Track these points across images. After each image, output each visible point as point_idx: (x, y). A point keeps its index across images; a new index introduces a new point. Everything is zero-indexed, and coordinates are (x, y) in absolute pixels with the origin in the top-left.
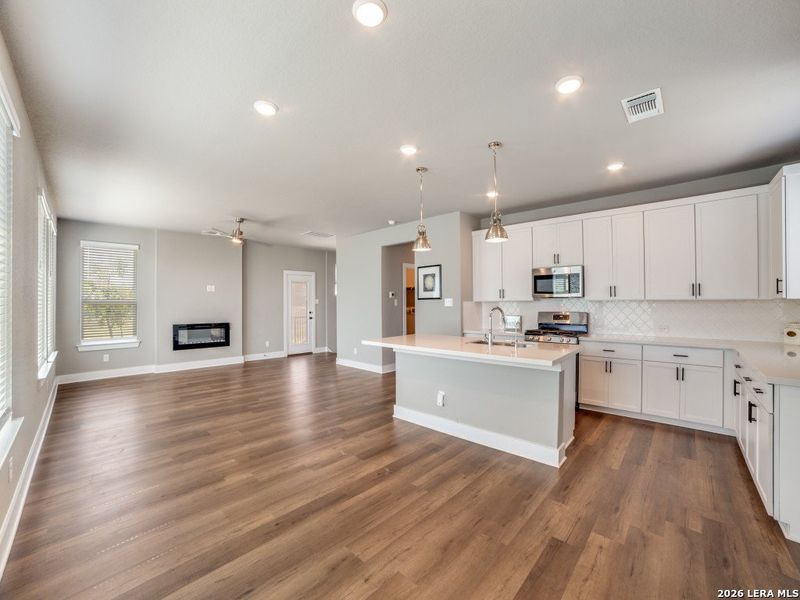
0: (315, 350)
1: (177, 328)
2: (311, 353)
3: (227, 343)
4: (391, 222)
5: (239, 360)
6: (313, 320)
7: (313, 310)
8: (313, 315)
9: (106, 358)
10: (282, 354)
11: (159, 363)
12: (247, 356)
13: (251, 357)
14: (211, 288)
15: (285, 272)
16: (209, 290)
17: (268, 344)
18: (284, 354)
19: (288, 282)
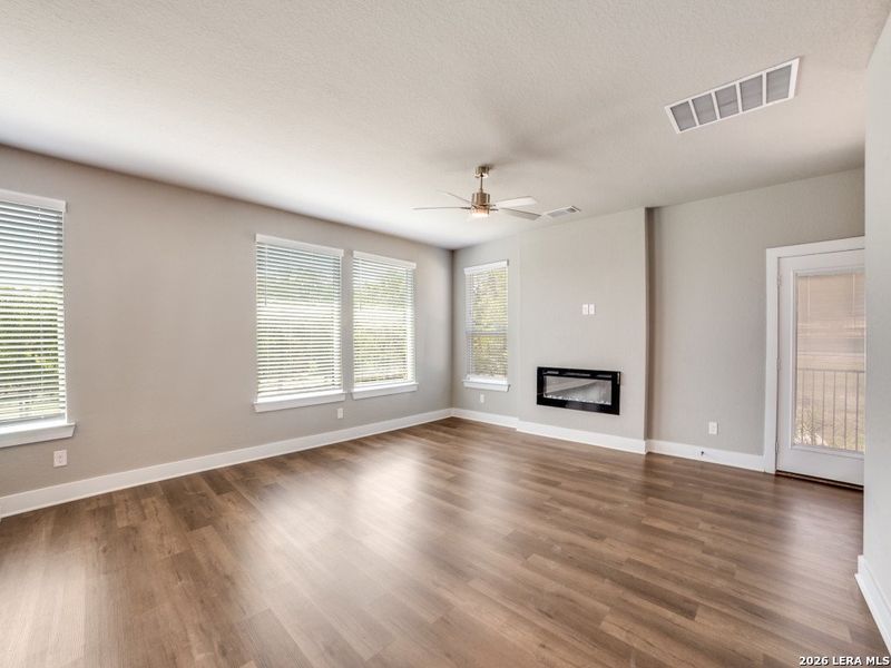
1: (543, 373)
3: (615, 409)
9: (482, 399)
11: (521, 418)
13: (668, 447)
14: (588, 309)
15: (772, 255)
16: (585, 312)
17: (713, 428)
18: (763, 463)
19: (779, 280)
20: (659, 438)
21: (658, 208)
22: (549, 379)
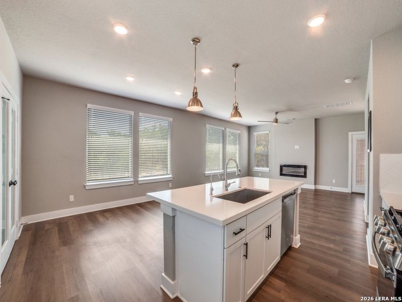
3: (305, 176)
5: (311, 187)
9: (260, 175)
13: (321, 187)
14: (297, 147)
15: (350, 134)
16: (296, 148)
17: (334, 181)
18: (348, 190)
19: (352, 140)
20: (319, 185)
21: (319, 119)
22: (284, 168)
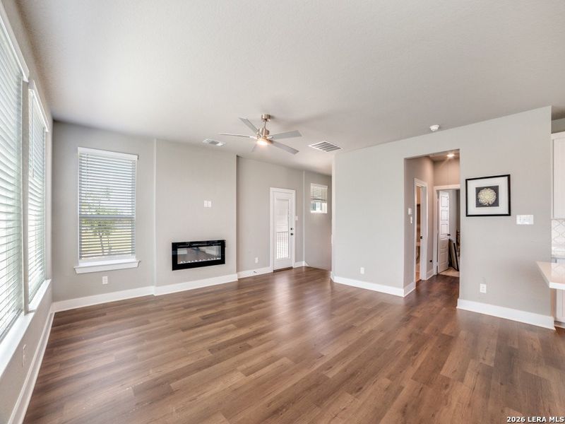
0: (295, 265)
1: (176, 246)
2: (291, 268)
3: (222, 261)
4: (434, 128)
5: (233, 278)
6: (294, 236)
7: (294, 227)
8: (293, 232)
9: (105, 280)
10: (269, 270)
11: (158, 285)
12: (240, 273)
14: (207, 204)
15: (272, 189)
17: (257, 260)
